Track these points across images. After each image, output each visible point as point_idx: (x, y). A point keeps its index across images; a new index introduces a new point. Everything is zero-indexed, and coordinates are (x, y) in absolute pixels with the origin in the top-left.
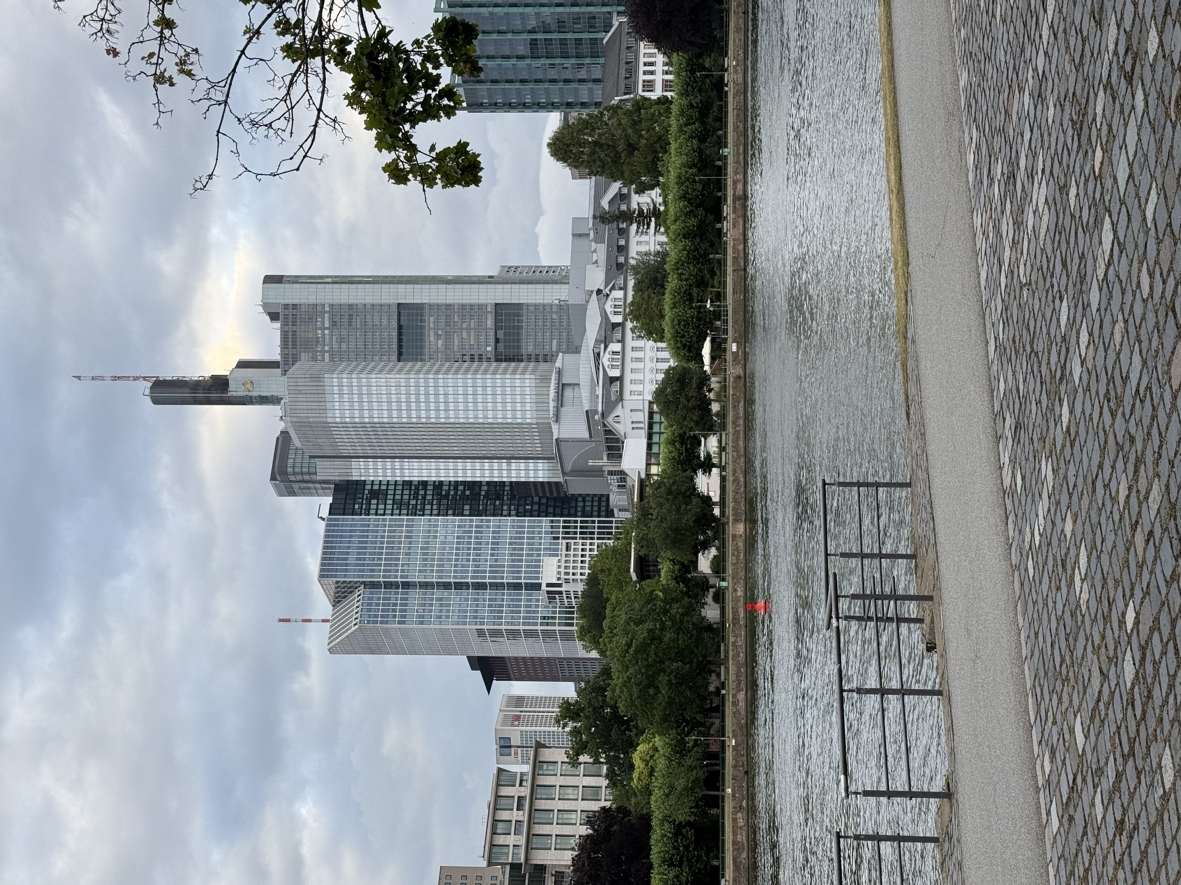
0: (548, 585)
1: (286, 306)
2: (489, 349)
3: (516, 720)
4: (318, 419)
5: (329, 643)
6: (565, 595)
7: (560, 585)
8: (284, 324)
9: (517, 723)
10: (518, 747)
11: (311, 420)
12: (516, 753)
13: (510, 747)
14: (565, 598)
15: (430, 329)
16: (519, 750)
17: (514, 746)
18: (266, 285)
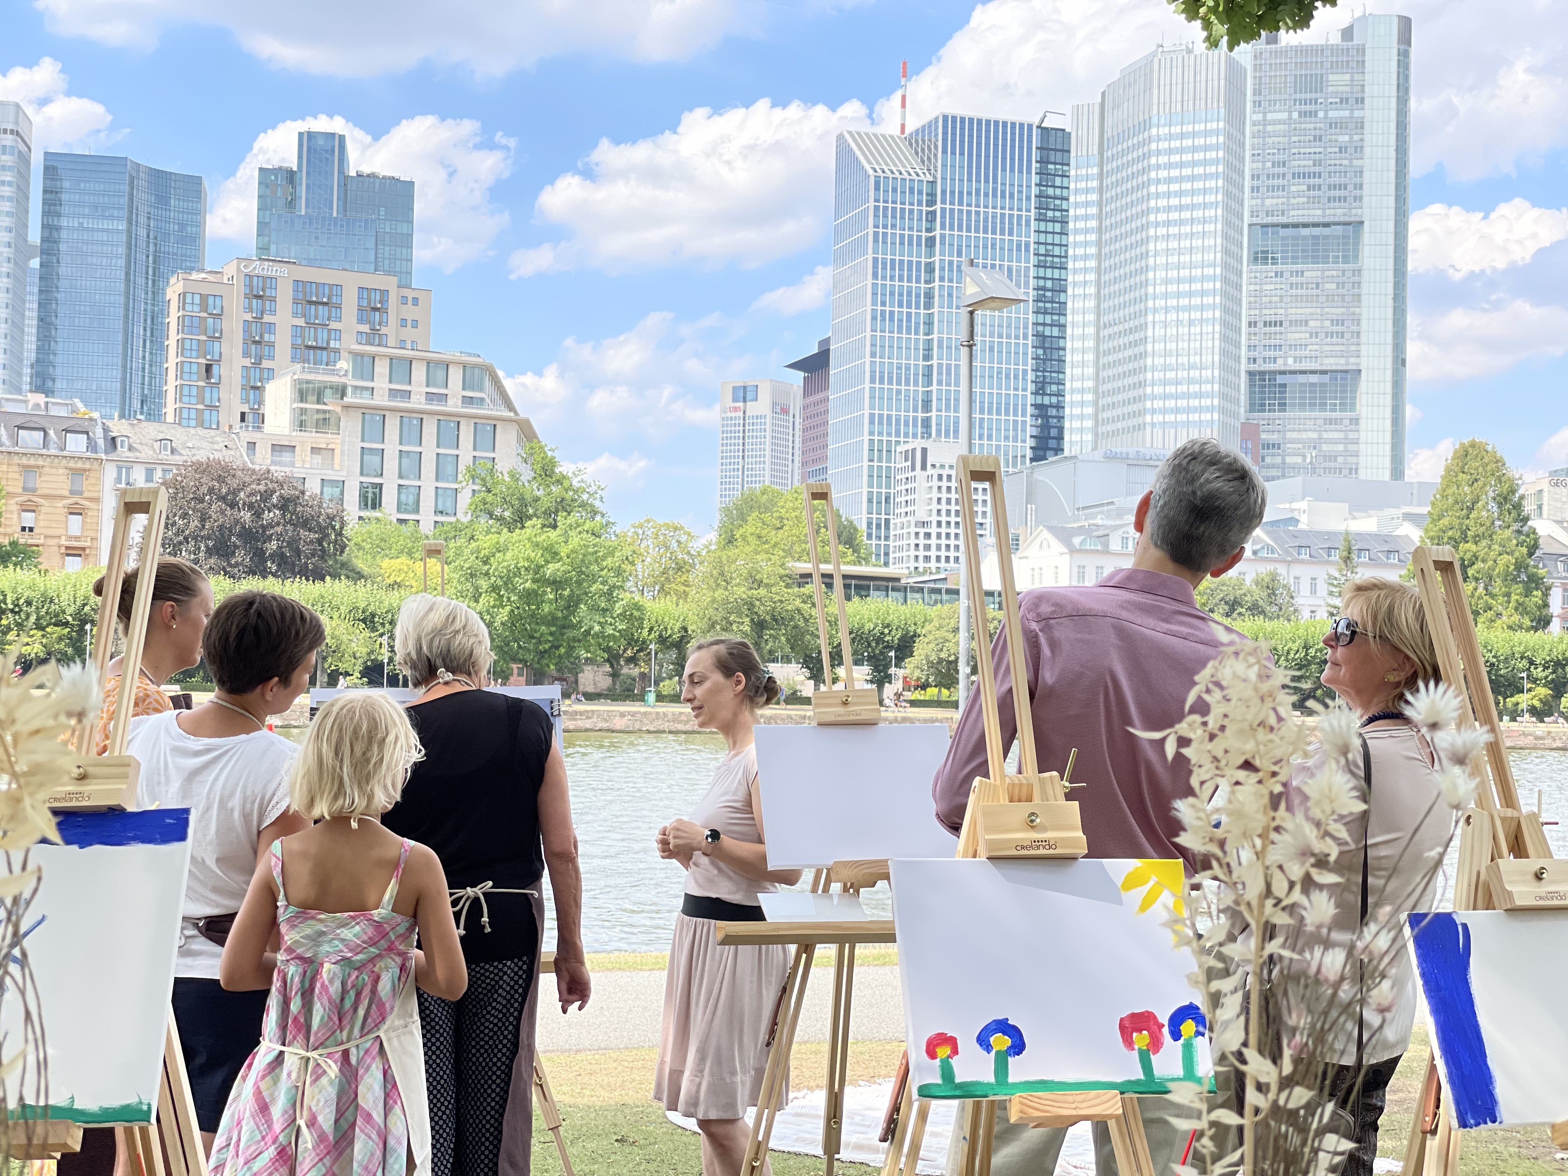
0: (924, 451)
1: (1361, 50)
2: (1290, 361)
3: (782, 409)
4: (1155, 101)
5: (850, 133)
6: (910, 474)
7: (924, 467)
8: (1333, 48)
9: (778, 410)
10: (744, 412)
11: (1155, 91)
12: (736, 409)
13: (745, 401)
14: (907, 475)
15: (1323, 270)
16: (741, 414)
17: (745, 407)
18: (1395, 22)
